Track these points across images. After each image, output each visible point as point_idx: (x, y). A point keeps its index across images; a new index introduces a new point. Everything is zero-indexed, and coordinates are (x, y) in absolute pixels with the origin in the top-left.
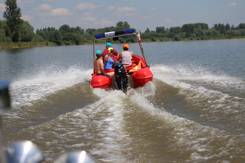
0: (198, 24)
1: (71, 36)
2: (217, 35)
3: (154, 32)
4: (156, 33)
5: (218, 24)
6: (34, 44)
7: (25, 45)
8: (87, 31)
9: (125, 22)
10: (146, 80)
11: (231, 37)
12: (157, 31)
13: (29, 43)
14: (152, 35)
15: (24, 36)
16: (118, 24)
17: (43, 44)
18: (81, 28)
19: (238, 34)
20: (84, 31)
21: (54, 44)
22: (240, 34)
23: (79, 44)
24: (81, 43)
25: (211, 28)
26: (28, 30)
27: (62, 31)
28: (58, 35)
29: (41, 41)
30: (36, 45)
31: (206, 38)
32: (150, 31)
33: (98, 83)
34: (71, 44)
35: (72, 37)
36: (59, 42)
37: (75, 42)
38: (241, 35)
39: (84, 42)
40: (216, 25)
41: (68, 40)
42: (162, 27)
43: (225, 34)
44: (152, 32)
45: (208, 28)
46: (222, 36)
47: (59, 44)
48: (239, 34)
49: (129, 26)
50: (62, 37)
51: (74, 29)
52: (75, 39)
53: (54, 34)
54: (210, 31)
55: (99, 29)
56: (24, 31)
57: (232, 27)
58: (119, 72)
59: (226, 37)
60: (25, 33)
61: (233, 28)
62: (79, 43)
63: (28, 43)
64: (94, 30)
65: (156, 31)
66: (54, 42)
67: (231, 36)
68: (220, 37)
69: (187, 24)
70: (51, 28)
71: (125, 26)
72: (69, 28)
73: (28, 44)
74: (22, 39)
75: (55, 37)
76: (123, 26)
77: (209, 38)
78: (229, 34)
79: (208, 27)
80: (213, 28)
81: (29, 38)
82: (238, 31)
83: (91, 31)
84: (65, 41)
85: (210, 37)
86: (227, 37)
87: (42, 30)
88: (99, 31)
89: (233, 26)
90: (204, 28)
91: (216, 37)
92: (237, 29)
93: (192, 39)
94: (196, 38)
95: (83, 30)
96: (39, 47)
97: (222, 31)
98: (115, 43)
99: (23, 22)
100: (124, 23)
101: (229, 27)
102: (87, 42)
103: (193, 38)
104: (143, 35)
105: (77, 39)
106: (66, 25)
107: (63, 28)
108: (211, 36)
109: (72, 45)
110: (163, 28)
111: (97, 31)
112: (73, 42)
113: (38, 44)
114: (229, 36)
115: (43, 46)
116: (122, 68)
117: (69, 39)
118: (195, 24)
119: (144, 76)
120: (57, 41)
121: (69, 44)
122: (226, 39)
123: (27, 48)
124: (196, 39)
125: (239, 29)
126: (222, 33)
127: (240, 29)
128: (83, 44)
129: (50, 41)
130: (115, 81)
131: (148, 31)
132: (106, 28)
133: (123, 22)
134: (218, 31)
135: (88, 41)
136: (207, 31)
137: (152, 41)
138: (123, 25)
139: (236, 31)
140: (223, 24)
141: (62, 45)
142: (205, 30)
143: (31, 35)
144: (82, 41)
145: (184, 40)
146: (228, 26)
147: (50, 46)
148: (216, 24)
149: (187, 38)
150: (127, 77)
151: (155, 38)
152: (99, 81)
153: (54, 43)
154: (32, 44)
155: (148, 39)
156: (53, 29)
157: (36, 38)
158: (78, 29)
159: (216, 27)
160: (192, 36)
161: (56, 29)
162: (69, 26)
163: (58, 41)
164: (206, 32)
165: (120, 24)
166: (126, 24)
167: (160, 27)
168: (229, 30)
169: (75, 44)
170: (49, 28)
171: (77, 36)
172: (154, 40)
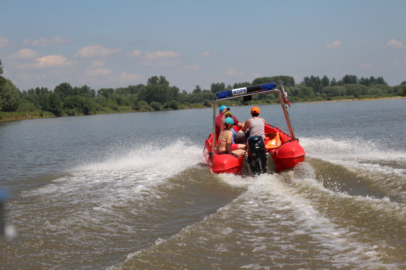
0: (277, 77)
1: (75, 101)
2: (310, 95)
3: (208, 92)
4: (211, 93)
5: (309, 77)
6: (22, 115)
7: (8, 117)
8: (99, 92)
9: (161, 77)
10: (295, 160)
11: (331, 98)
12: (212, 91)
13: (15, 114)
14: (205, 97)
15: (7, 103)
16: (150, 80)
17: (35, 115)
18: (90, 88)
19: (342, 92)
20: (95, 93)
21: (50, 114)
22: (346, 92)
23: (89, 114)
24: (93, 112)
25: (300, 83)
26: (13, 93)
27: (59, 93)
28: (56, 101)
29: (32, 111)
30: (25, 117)
31: (292, 100)
32: (202, 90)
33: (223, 165)
34: (76, 113)
35: (78, 103)
36: (58, 111)
37: (82, 110)
38: (347, 94)
39: (97, 110)
40: (306, 79)
41: (72, 108)
42: (220, 83)
43: (321, 92)
44: (205, 91)
45: (294, 84)
46: (317, 95)
47: (57, 114)
48: (344, 92)
49: (167, 83)
50: (62, 104)
51: (78, 89)
52: (82, 106)
53: (50, 98)
54: (298, 89)
55: (120, 89)
56: (5, 95)
57: (332, 81)
58: (257, 148)
59: (322, 98)
60: (8, 98)
61: (334, 83)
62: (89, 112)
63: (13, 113)
64: (111, 91)
65: (210, 90)
66: (50, 110)
67: (331, 96)
68: (313, 97)
69: (261, 78)
70: (40, 88)
71: (162, 83)
72: (71, 88)
73: (13, 116)
74: (3, 107)
75: (52, 103)
76: (158, 83)
77: (296, 100)
78: (327, 92)
79: (294, 82)
80: (302, 83)
81: (14, 105)
82: (342, 87)
83: (106, 93)
84: (67, 110)
85: (297, 97)
86: (324, 97)
87: (27, 92)
88: (120, 92)
89: (334, 79)
90: (288, 85)
91: (307, 97)
92: (340, 83)
93: (268, 102)
94: (276, 100)
95: (93, 91)
96: (30, 119)
97: (317, 87)
98: (147, 111)
99: (5, 82)
100: (159, 79)
101: (328, 81)
102: (102, 110)
103: (271, 101)
104: (190, 98)
105: (86, 105)
106: (66, 83)
107: (61, 88)
108: (299, 96)
109: (78, 115)
110: (223, 85)
111: (116, 92)
112: (80, 111)
113: (27, 114)
114: (327, 96)
115: (35, 117)
116: (259, 142)
117: (73, 105)
118: (273, 78)
119: (293, 153)
120: (55, 109)
121: (73, 114)
122: (323, 100)
123: (12, 121)
124: (276, 102)
125: (343, 84)
126: (317, 92)
127: (346, 84)
128: (95, 114)
129: (44, 109)
130: (248, 162)
131: (198, 90)
132: (130, 86)
133: (158, 76)
134: (311, 88)
135: (103, 108)
136: (293, 88)
137: (206, 106)
138: (158, 81)
139: (339, 88)
140: (318, 77)
141: (63, 116)
142: (289, 87)
143: (17, 101)
144: (94, 109)
145: (257, 103)
146: (325, 80)
147: (46, 117)
148: (307, 77)
149: (261, 101)
150: (266, 155)
151: (210, 102)
152: (225, 163)
153: (50, 112)
154: (19, 115)
155: (199, 104)
156: (44, 91)
157: (23, 106)
158: (85, 90)
159: (308, 82)
160: (268, 97)
161: (49, 90)
162: (71, 85)
163: (57, 109)
164: (290, 90)
165: (153, 80)
166: (163, 80)
167: (218, 84)
168: (328, 87)
169: (82, 114)
170: (37, 89)
171: (86, 101)
172: (208, 104)
